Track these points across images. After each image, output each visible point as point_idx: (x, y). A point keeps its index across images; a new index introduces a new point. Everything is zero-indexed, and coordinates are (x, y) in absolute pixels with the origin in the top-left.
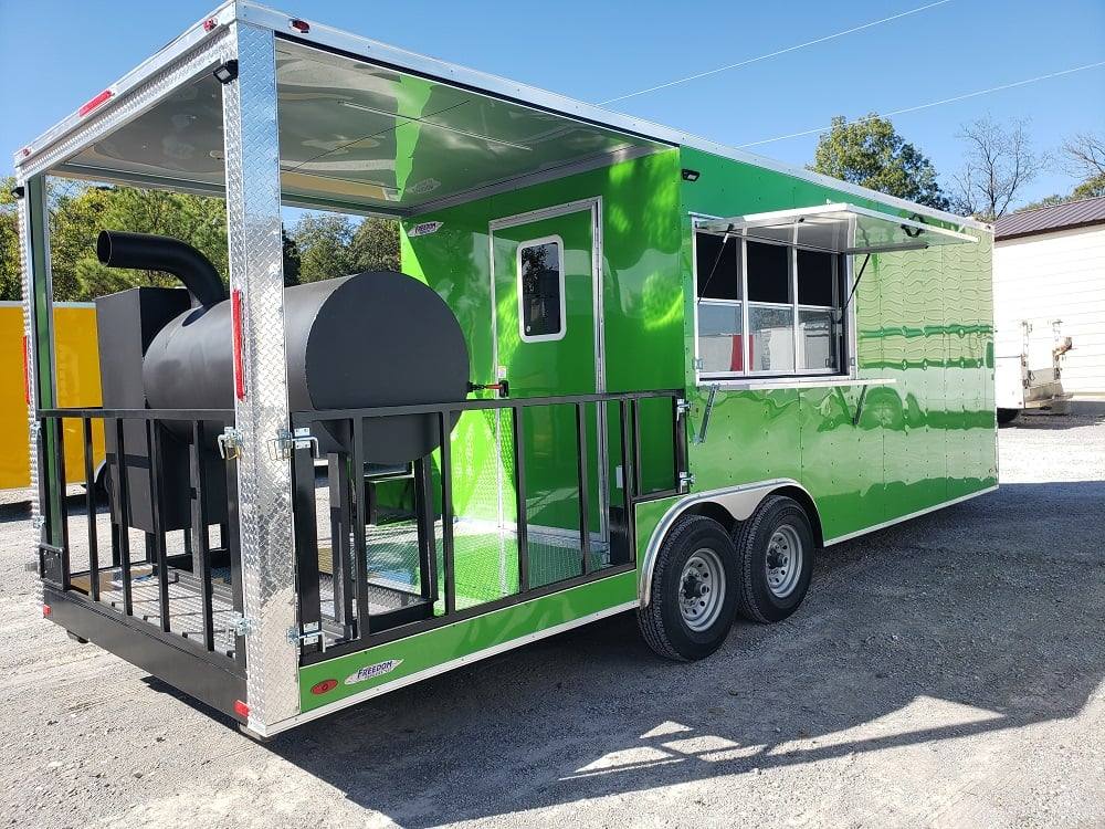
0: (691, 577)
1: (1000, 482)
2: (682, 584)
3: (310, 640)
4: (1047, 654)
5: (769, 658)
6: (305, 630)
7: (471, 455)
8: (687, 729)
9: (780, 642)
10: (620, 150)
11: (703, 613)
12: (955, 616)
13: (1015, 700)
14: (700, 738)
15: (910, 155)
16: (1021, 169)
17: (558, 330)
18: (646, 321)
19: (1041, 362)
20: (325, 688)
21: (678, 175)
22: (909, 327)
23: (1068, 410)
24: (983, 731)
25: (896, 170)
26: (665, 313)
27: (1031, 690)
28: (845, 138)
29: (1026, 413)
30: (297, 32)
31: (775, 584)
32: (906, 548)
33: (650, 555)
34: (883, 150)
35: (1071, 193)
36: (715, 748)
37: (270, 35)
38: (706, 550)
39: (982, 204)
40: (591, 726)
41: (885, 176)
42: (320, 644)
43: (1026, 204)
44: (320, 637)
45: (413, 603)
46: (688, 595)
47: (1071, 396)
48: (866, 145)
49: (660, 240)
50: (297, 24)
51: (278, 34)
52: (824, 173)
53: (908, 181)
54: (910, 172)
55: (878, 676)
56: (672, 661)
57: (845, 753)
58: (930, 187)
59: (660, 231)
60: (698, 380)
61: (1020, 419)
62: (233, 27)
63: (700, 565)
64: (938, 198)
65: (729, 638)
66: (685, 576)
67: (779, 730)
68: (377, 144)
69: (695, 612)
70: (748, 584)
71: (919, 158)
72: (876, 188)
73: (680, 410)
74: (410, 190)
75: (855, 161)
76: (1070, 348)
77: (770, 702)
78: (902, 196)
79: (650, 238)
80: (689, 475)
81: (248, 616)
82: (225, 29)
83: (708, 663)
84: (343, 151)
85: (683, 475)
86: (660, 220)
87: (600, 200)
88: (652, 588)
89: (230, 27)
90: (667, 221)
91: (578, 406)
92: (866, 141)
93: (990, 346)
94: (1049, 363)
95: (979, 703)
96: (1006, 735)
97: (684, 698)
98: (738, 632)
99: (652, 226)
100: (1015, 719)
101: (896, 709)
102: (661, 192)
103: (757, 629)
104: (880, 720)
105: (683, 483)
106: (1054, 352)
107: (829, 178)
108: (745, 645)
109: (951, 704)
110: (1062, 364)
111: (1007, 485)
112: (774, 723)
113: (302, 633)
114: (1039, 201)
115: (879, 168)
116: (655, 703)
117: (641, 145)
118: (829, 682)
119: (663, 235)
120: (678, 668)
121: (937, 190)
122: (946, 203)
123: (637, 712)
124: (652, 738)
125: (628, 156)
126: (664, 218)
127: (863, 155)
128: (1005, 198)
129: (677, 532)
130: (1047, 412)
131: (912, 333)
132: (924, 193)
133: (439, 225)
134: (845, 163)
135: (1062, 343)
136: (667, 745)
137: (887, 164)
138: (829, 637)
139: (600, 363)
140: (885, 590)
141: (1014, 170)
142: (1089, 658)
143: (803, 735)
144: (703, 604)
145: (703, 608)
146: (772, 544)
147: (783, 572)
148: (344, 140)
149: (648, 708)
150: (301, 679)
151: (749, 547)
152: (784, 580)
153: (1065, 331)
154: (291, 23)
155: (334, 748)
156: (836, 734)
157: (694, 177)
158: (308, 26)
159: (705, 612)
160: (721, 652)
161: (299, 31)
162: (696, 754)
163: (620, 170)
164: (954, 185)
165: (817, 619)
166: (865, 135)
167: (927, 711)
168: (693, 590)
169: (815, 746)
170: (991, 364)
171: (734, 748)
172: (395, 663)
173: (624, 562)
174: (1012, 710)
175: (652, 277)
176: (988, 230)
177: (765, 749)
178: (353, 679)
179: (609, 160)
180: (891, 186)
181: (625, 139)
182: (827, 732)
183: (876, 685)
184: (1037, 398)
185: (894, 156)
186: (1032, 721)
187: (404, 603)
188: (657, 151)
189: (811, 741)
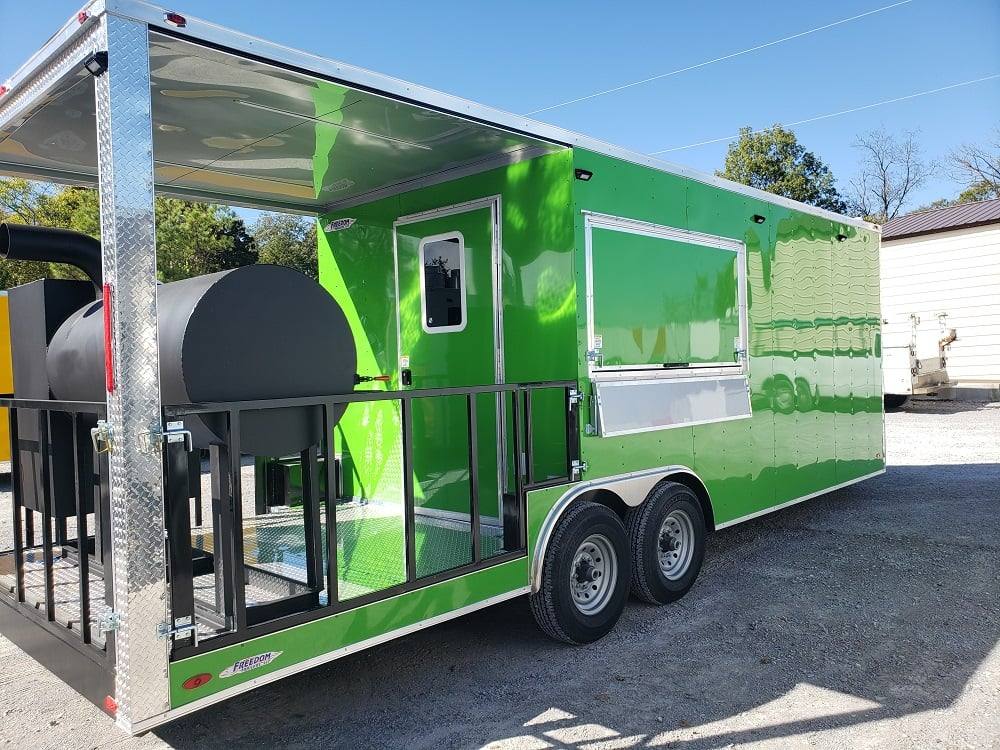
0: (583, 562)
1: (888, 464)
2: (574, 569)
3: (182, 634)
4: (927, 640)
5: (658, 642)
6: (177, 624)
7: (381, 440)
8: (571, 716)
9: (671, 624)
10: (516, 150)
11: (594, 597)
12: (840, 600)
13: (894, 690)
14: (583, 726)
15: (810, 162)
16: (911, 176)
17: (458, 322)
18: (540, 315)
19: (928, 351)
20: (198, 682)
21: (571, 174)
22: (799, 319)
23: (952, 397)
24: (860, 722)
25: (797, 176)
26: (559, 308)
27: (911, 678)
28: (752, 146)
29: (915, 398)
30: (173, 26)
31: (667, 566)
32: (797, 529)
33: (541, 543)
34: (786, 158)
35: (957, 197)
36: (597, 737)
37: (144, 27)
38: (597, 536)
39: (876, 208)
40: (477, 713)
41: (788, 181)
42: (192, 638)
43: (915, 208)
44: (193, 631)
45: (300, 591)
46: (580, 580)
47: (956, 383)
48: (771, 153)
49: (553, 237)
50: (172, 17)
51: (151, 27)
52: (733, 179)
53: (808, 187)
54: (810, 177)
55: (763, 662)
56: (564, 644)
57: (724, 745)
58: (829, 191)
59: (554, 229)
60: (590, 372)
61: (909, 404)
62: (103, 19)
63: (593, 550)
64: (836, 202)
65: (622, 620)
66: (577, 561)
67: (660, 719)
68: (282, 143)
69: (587, 596)
70: (640, 567)
71: (819, 165)
72: (779, 193)
73: (573, 400)
74: (326, 189)
75: (760, 167)
76: (954, 339)
77: (654, 689)
78: (803, 200)
79: (544, 236)
80: (581, 464)
81: (118, 611)
82: (96, 21)
83: (597, 646)
84: (248, 149)
85: (575, 463)
86: (553, 218)
87: (499, 198)
88: (543, 573)
89: (101, 19)
90: (560, 220)
91: (468, 397)
92: (770, 150)
93: (878, 337)
94: (935, 353)
95: (859, 692)
96: (884, 726)
97: (571, 683)
98: (631, 614)
99: (546, 224)
100: (893, 709)
101: (778, 697)
102: (554, 193)
103: (650, 611)
104: (762, 708)
105: (575, 471)
106: (940, 343)
107: (737, 184)
108: (636, 627)
109: (832, 693)
110: (947, 353)
111: (896, 467)
112: (656, 711)
113: (174, 628)
114: (928, 204)
115: (782, 174)
116: (542, 688)
117: (536, 145)
118: (714, 668)
119: (556, 232)
120: (569, 652)
121: (835, 194)
122: (844, 206)
123: (524, 698)
124: (536, 726)
125: (524, 157)
126: (557, 217)
127: (768, 162)
128: (897, 202)
129: (569, 519)
130: (934, 398)
131: (802, 325)
132: (824, 197)
133: (352, 221)
134: (751, 169)
135: (947, 334)
136: (550, 734)
137: (789, 171)
138: (717, 620)
139: (499, 354)
140: (774, 572)
141: (905, 176)
142: (968, 645)
143: (684, 725)
144: (595, 587)
145: (595, 592)
146: (664, 529)
147: (675, 556)
148: (249, 140)
149: (535, 693)
150: (172, 675)
151: (642, 532)
152: (676, 563)
153: (951, 324)
154: (166, 17)
155: (222, 734)
156: (716, 724)
157: (586, 177)
158: (184, 20)
159: (597, 595)
160: (613, 635)
161: (176, 25)
162: (576, 744)
163: (517, 170)
164: (850, 189)
165: (707, 601)
166: (769, 144)
167: (807, 700)
168: (584, 573)
169: (696, 737)
170: (878, 354)
171: (615, 738)
172: (274, 655)
173: (516, 549)
174: (892, 700)
175: (546, 272)
176: (875, 230)
177: (646, 740)
178: (228, 672)
179: (507, 159)
180: (793, 191)
181: (521, 140)
182: (707, 721)
183: (761, 671)
184: (924, 385)
185: (796, 163)
186: (911, 711)
187: (292, 592)
188: (552, 152)
189: (692, 730)
